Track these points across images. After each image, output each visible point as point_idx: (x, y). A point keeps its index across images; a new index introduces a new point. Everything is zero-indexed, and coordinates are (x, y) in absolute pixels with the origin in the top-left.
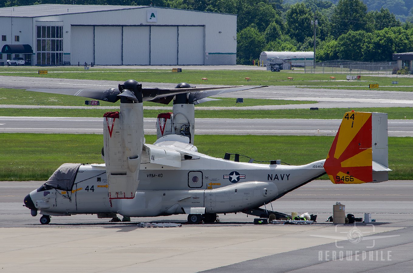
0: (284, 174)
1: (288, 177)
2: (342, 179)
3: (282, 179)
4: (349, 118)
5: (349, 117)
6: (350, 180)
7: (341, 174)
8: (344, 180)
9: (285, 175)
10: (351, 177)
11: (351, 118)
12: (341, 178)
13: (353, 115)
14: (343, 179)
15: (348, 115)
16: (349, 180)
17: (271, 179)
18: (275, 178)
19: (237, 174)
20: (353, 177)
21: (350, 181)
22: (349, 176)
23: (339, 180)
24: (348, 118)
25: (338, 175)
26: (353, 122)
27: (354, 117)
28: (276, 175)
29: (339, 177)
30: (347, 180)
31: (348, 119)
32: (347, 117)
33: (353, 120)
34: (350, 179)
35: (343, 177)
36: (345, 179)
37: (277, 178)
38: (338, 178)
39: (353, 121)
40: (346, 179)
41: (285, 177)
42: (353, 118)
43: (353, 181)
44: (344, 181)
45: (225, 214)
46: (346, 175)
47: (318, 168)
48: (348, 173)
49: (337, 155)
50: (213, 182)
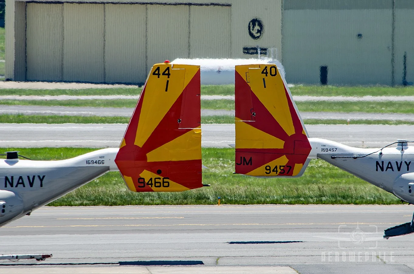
0: (34, 177)
1: (41, 180)
2: (148, 184)
3: (31, 185)
4: (161, 74)
5: (161, 72)
6: (163, 184)
7: (146, 175)
8: (152, 184)
9: (37, 179)
10: (165, 180)
11: (164, 74)
12: (146, 181)
13: (168, 69)
14: (150, 183)
15: (158, 69)
16: (160, 184)
17: (12, 185)
18: (18, 183)
20: (168, 178)
21: (164, 186)
22: (162, 178)
23: (142, 185)
24: (159, 74)
25: (142, 175)
26: (168, 81)
27: (169, 72)
28: (20, 177)
29: (144, 179)
30: (157, 185)
31: (159, 77)
32: (157, 72)
33: (169, 77)
34: (164, 182)
35: (151, 179)
36: (153, 182)
37: (23, 183)
38: (141, 181)
39: (168, 79)
40: (155, 183)
41: (37, 182)
42: (169, 75)
43: (168, 186)
44: (152, 187)
46: (154, 176)
47: (95, 165)
48: (159, 172)
49: (140, 141)
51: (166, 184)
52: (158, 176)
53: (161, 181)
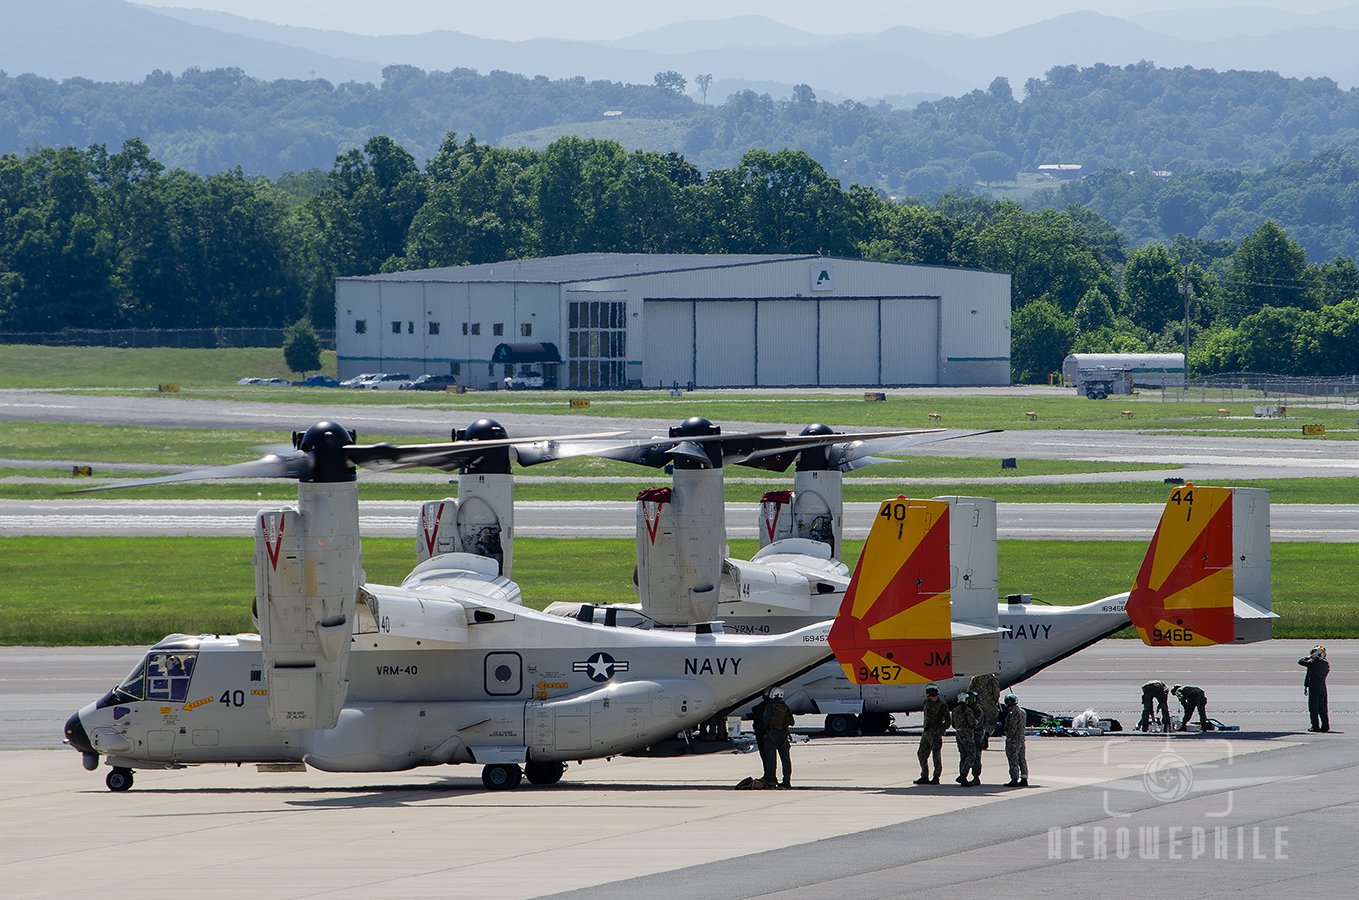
0: (1038, 626)
1: (1047, 630)
2: (1165, 636)
3: (1034, 636)
4: (1182, 500)
5: (1182, 498)
7: (1164, 626)
8: (1170, 637)
9: (1041, 628)
10: (1187, 632)
11: (1185, 499)
12: (1163, 634)
13: (1191, 493)
14: (1168, 635)
15: (1178, 493)
16: (1181, 637)
17: (1011, 636)
18: (1019, 634)
20: (1191, 630)
21: (1185, 639)
22: (1183, 629)
23: (1158, 638)
24: (1179, 500)
25: (1157, 626)
26: (1190, 508)
27: (1191, 497)
28: (1022, 627)
29: (1160, 631)
30: (1177, 638)
31: (1179, 503)
32: (1176, 497)
33: (1191, 504)
34: (1185, 635)
35: (1169, 631)
36: (1172, 635)
37: (1024, 634)
38: (1158, 633)
39: (1191, 506)
40: (1175, 635)
41: (1041, 632)
42: (1191, 500)
43: (1191, 639)
44: (1170, 640)
45: (908, 715)
46: (1173, 626)
47: (1113, 612)
48: (1179, 623)
49: (1156, 583)
51: (1188, 637)
52: (1179, 627)
53: (1182, 633)
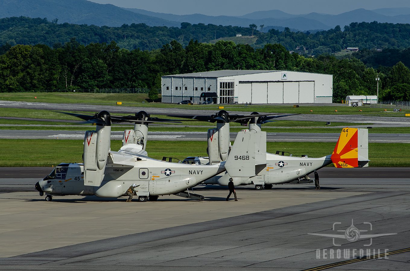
5: (345, 131)
8: (342, 166)
17: (302, 165)
18: (304, 165)
19: (283, 162)
20: (347, 164)
23: (339, 166)
25: (339, 163)
28: (305, 163)
30: (344, 166)
37: (305, 165)
39: (347, 133)
41: (310, 164)
42: (347, 131)
43: (347, 166)
45: (276, 185)
46: (343, 163)
47: (328, 159)
50: (269, 167)
53: (345, 165)
